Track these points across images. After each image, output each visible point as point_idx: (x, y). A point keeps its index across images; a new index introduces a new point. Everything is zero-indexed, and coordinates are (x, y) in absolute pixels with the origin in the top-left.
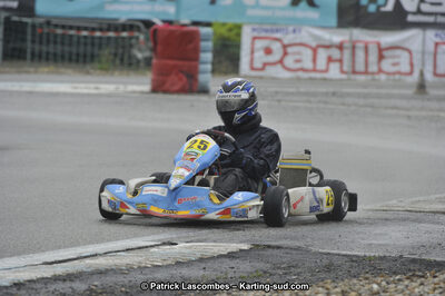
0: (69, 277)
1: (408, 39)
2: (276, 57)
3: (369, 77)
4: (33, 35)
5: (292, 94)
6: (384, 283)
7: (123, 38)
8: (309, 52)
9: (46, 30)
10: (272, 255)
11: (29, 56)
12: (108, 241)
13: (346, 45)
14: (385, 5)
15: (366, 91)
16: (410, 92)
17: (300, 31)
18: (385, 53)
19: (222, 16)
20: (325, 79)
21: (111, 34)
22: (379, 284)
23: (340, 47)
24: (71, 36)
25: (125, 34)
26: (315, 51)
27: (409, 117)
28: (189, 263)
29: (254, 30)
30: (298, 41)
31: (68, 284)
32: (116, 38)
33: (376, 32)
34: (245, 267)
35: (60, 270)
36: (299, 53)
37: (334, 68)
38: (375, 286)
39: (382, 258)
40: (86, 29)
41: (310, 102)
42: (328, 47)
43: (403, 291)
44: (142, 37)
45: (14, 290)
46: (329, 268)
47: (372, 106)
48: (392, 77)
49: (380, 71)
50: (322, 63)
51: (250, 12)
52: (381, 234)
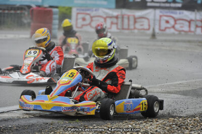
1: (147, 14)
2: (87, 22)
3: (130, 31)
6: (134, 124)
7: (18, 14)
13: (119, 16)
15: (128, 37)
16: (148, 38)
17: (98, 10)
19: (64, 4)
21: (12, 12)
22: (132, 125)
23: (117, 17)
25: (19, 12)
26: (105, 19)
27: (148, 49)
29: (77, 10)
30: (98, 15)
32: (15, 14)
33: (133, 11)
36: (98, 20)
37: (114, 27)
40: (1, 9)
42: (111, 17)
44: (26, 13)
48: (140, 31)
49: (135, 28)
51: (76, 2)
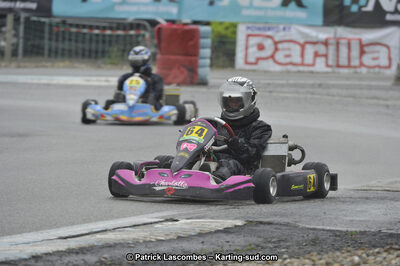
0: (81, 251)
1: (387, 36)
2: (268, 52)
3: (352, 70)
4: (50, 33)
5: (282, 85)
6: (364, 255)
7: (131, 36)
8: (297, 48)
9: (62, 29)
10: (264, 231)
11: (46, 52)
12: (117, 218)
13: (331, 41)
14: (366, 6)
15: (348, 82)
16: (389, 83)
17: (289, 28)
18: (366, 49)
19: (220, 16)
20: (312, 72)
21: (120, 32)
22: (360, 257)
23: (326, 43)
24: (84, 34)
25: (132, 32)
26: (303, 47)
27: (387, 106)
28: (189, 238)
29: (248, 28)
30: (287, 38)
31: (81, 257)
32: (125, 36)
33: (358, 30)
34: (239, 241)
35: (73, 244)
36: (289, 49)
38: (356, 259)
39: (363, 233)
40: (97, 28)
41: (297, 93)
43: (381, 262)
44: (147, 35)
45: (32, 262)
46: (314, 242)
47: (354, 97)
48: (372, 70)
49: (362, 65)
50: (309, 58)
51: (245, 12)
52: (362, 212)
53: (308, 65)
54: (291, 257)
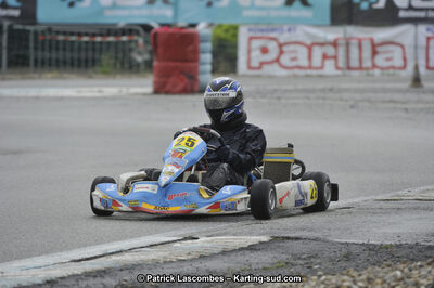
0: (99, 274)
1: (400, 34)
2: (272, 55)
3: (364, 72)
4: (36, 42)
6: (406, 270)
7: (124, 42)
9: (48, 37)
11: (32, 62)
12: (132, 237)
14: (377, 2)
15: (361, 85)
16: (406, 85)
17: (295, 29)
18: (379, 49)
20: (321, 76)
21: (111, 39)
22: (402, 271)
23: (335, 44)
24: (73, 42)
25: (124, 38)
26: (310, 48)
27: (406, 110)
28: (213, 256)
29: (250, 30)
30: (294, 39)
31: (98, 280)
32: (116, 43)
33: (369, 29)
34: (266, 259)
35: (89, 267)
36: (295, 52)
37: (330, 65)
38: (399, 273)
39: (399, 246)
40: (87, 34)
41: (309, 98)
42: (322, 44)
43: (426, 276)
44: (141, 41)
45: (48, 286)
46: (348, 257)
48: (386, 72)
49: (374, 66)
50: (317, 60)
51: (247, 13)
52: (394, 223)
53: (317, 68)
54: (326, 274)
